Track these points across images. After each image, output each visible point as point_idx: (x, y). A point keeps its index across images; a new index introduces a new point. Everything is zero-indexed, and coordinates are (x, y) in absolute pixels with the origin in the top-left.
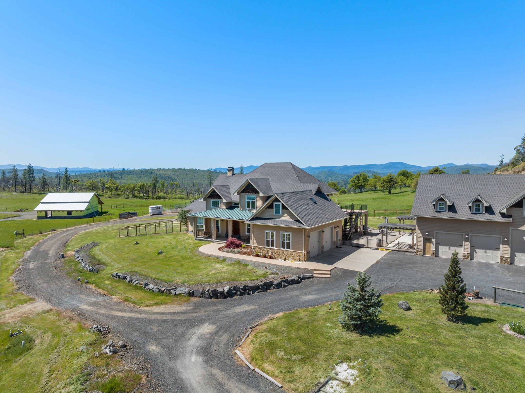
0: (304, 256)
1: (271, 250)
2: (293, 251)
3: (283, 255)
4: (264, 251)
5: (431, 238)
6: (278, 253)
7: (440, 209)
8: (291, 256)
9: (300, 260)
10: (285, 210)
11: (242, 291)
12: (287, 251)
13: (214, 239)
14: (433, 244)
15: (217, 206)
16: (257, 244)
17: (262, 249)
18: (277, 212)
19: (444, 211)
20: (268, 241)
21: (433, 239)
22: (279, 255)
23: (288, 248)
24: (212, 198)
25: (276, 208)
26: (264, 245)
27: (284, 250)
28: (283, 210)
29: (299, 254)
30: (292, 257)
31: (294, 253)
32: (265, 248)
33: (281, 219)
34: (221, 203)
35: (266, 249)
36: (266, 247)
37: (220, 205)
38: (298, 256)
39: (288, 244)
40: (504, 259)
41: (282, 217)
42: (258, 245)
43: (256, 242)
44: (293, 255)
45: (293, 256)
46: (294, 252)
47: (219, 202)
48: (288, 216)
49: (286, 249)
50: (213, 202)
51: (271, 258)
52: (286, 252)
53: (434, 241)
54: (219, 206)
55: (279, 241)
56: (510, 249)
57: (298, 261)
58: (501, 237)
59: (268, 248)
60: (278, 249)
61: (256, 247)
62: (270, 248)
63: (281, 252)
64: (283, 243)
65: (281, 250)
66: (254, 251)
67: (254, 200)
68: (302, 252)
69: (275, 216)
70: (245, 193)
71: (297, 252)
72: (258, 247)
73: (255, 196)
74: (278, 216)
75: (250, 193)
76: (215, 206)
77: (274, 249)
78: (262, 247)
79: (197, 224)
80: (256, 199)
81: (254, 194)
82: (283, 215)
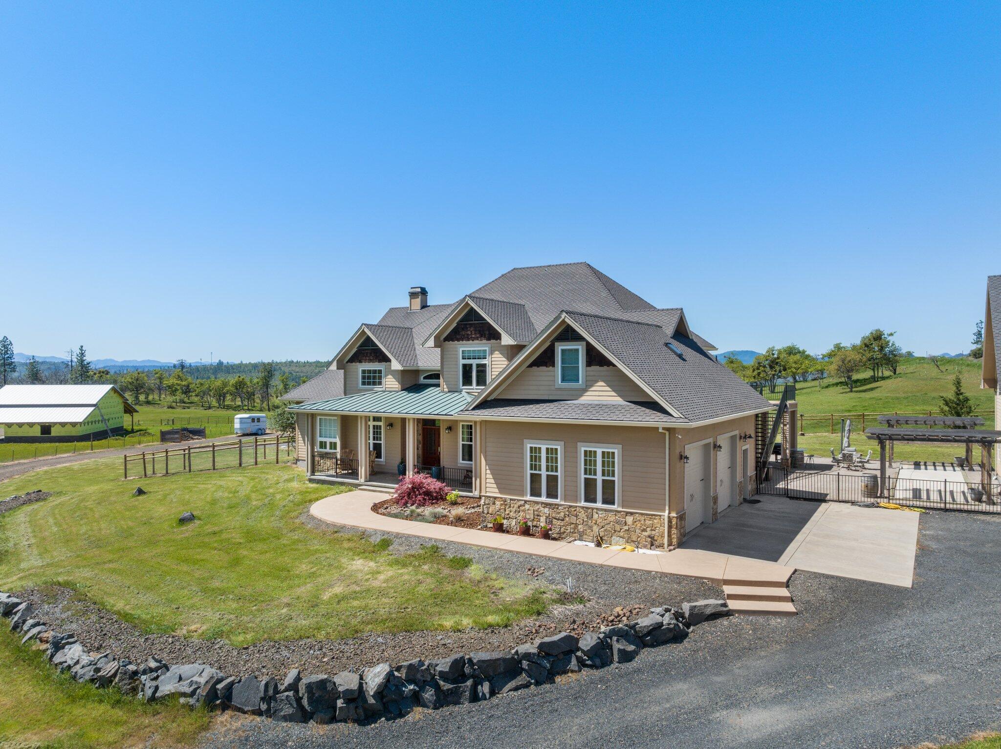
0: (670, 527)
1: (546, 510)
2: (627, 513)
3: (591, 528)
4: (521, 514)
6: (573, 519)
8: (618, 528)
9: (653, 543)
10: (595, 368)
11: (446, 686)
12: (606, 510)
13: (362, 480)
15: (374, 383)
16: (497, 490)
17: (516, 506)
18: (570, 375)
20: (535, 479)
22: (576, 525)
23: (609, 499)
24: (360, 362)
25: (562, 363)
26: (522, 494)
27: (593, 509)
28: (589, 368)
29: (648, 522)
30: (622, 534)
31: (630, 519)
32: (526, 502)
33: (586, 399)
34: (386, 375)
35: (527, 506)
36: (529, 498)
37: (383, 380)
38: (644, 531)
39: (609, 486)
41: (588, 393)
42: (500, 492)
43: (493, 481)
44: (626, 523)
45: (626, 528)
46: (632, 514)
47: (380, 371)
48: (608, 389)
49: (599, 505)
50: (364, 372)
51: (546, 535)
52: (602, 514)
54: (380, 383)
55: (576, 476)
57: (645, 547)
59: (537, 503)
60: (571, 506)
61: (495, 498)
62: (542, 503)
63: (582, 515)
64: (590, 485)
65: (583, 508)
66: (488, 513)
67: (486, 358)
68: (660, 516)
69: (560, 389)
70: (458, 340)
71: (642, 514)
72: (501, 498)
73: (487, 349)
74: (571, 390)
75: (473, 340)
76: (369, 384)
77: (558, 505)
78: (515, 500)
79: (319, 439)
80: (489, 356)
81: (485, 341)
82: (592, 386)
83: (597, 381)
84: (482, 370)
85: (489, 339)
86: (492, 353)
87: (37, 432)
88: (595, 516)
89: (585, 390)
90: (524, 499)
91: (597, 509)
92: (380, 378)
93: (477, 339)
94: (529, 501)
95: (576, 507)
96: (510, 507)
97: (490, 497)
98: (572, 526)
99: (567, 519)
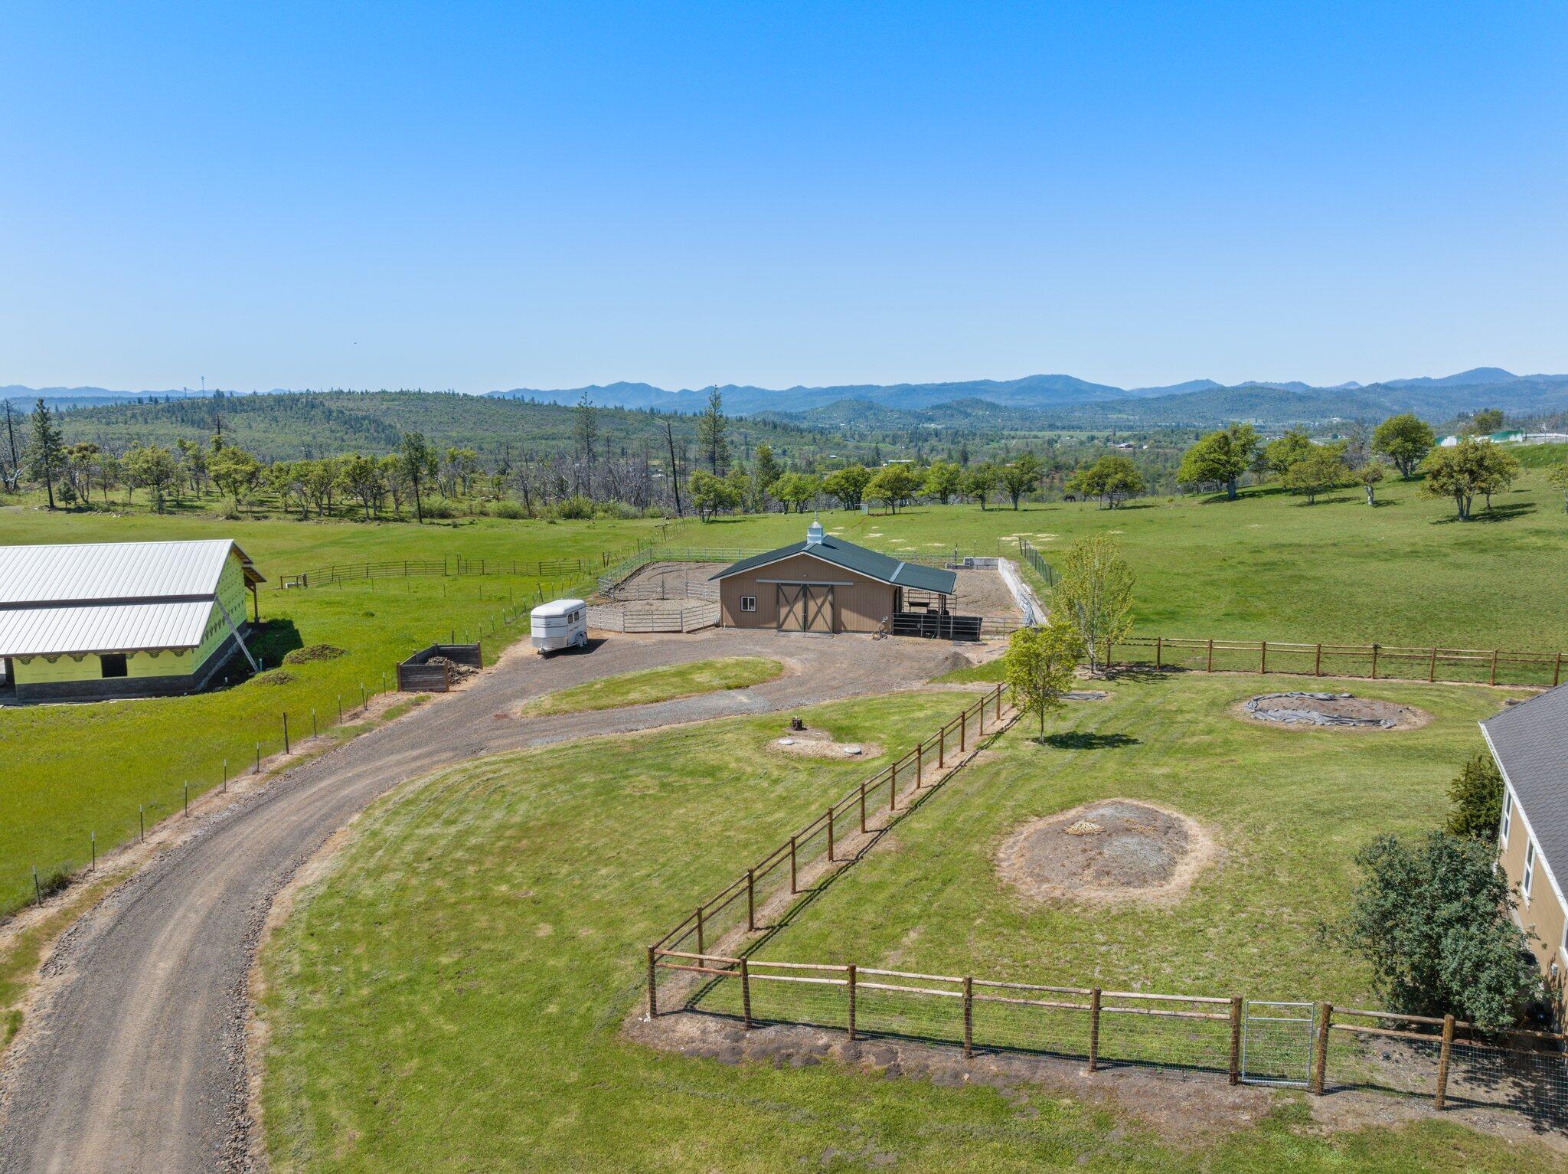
87: (93, 672)
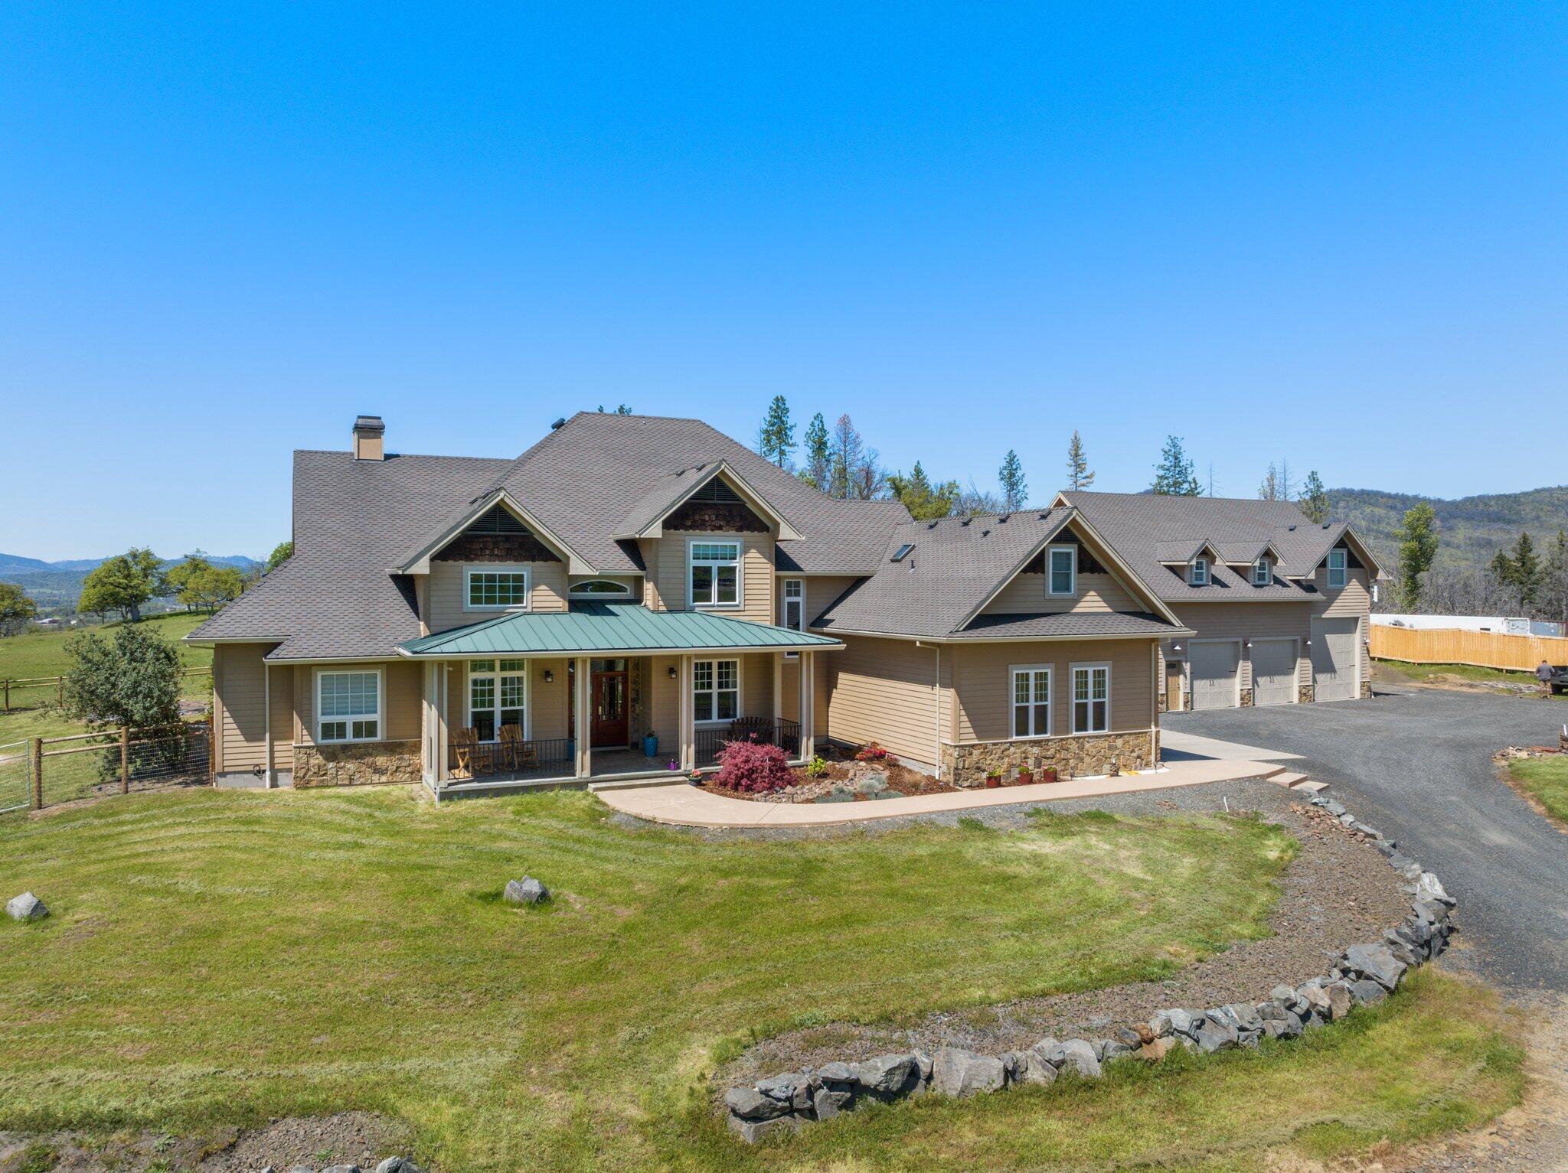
0: (1156, 742)
1: (1035, 750)
2: (1117, 735)
3: (1082, 760)
4: (1006, 760)
5: (1180, 662)
6: (1064, 754)
7: (1196, 579)
9: (1143, 763)
12: (1097, 737)
14: (1186, 676)
15: (504, 600)
16: (974, 736)
17: (1000, 751)
18: (1062, 584)
19: (1204, 582)
20: (1023, 712)
21: (1186, 662)
22: (1068, 760)
24: (468, 559)
25: (1053, 569)
26: (1006, 734)
27: (1085, 737)
28: (1081, 575)
31: (1119, 742)
32: (1011, 743)
34: (533, 586)
35: (1012, 749)
36: (1015, 738)
37: (527, 596)
38: (1133, 751)
39: (1098, 710)
40: (1304, 691)
42: (979, 738)
43: (968, 724)
45: (1117, 752)
46: (1121, 736)
47: (519, 578)
48: (1099, 599)
49: (1091, 732)
50: (477, 578)
52: (1092, 742)
53: (1187, 667)
54: (518, 600)
55: (1067, 702)
56: (1311, 665)
57: (1136, 768)
58: (1298, 638)
59: (1024, 742)
60: (1062, 739)
61: (973, 746)
62: (1030, 742)
63: (1074, 746)
64: (1081, 711)
65: (1074, 738)
66: (964, 768)
67: (735, 559)
68: (1146, 732)
69: (1050, 600)
70: (687, 528)
71: (1130, 734)
72: (981, 745)
73: (738, 544)
74: (1063, 600)
75: (712, 530)
76: (490, 600)
77: (1048, 740)
78: (998, 744)
79: (322, 719)
80: (741, 556)
81: (733, 533)
82: (1084, 596)
83: (1089, 591)
84: (727, 578)
85: (740, 529)
86: (745, 551)
88: (1087, 746)
89: (1076, 601)
90: (1009, 740)
91: (1089, 737)
92: (519, 589)
93: (720, 528)
94: (1014, 742)
95: (1068, 739)
96: (991, 754)
97: (966, 746)
98: (1064, 762)
99: (1058, 755)
